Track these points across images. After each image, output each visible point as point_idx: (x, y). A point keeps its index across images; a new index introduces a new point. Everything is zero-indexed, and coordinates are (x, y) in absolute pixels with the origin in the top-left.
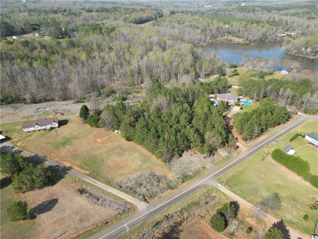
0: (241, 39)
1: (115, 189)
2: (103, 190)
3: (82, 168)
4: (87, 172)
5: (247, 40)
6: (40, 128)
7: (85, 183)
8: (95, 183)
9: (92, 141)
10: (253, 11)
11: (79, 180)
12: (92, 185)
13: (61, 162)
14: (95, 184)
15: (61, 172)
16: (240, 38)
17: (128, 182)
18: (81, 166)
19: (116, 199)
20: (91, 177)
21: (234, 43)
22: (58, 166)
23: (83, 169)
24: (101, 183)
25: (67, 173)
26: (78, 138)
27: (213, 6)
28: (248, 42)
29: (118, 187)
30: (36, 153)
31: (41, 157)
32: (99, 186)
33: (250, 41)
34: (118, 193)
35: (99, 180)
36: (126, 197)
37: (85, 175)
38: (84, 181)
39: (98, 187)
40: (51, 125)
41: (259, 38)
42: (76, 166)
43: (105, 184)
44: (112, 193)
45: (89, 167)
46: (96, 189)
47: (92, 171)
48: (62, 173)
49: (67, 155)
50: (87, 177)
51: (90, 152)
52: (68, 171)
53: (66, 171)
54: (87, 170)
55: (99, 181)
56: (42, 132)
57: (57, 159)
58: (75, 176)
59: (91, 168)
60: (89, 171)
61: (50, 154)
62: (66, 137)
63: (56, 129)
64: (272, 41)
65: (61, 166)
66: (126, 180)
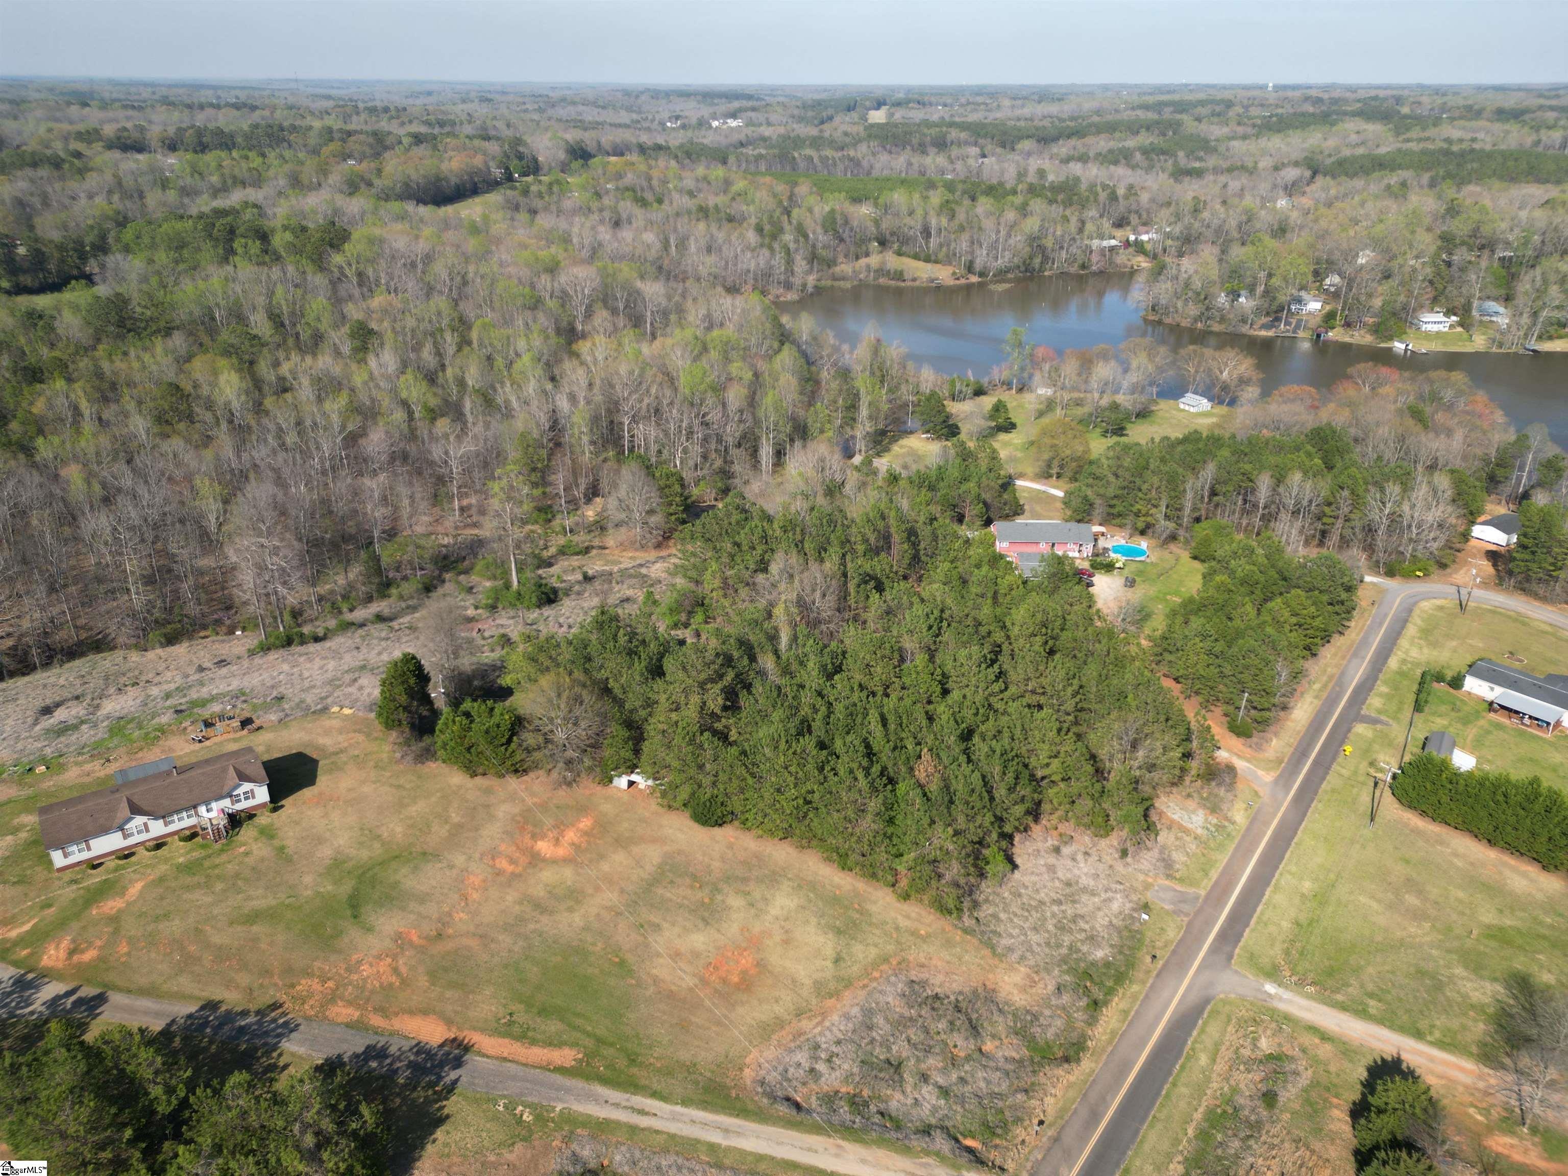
0: (939, 266)
1: (774, 1124)
2: (713, 1148)
3: (524, 1036)
4: (566, 1056)
5: (970, 268)
6: (158, 828)
7: (584, 1125)
8: (642, 1112)
9: (512, 861)
10: (941, 144)
11: (541, 1118)
12: (633, 1130)
13: (376, 1021)
14: (644, 1122)
15: (412, 1085)
16: (936, 262)
17: (821, 1067)
18: (510, 1023)
20: (604, 1081)
21: (917, 283)
22: (375, 1052)
23: (534, 1042)
24: (679, 1108)
25: (451, 1088)
26: (425, 854)
27: (750, 123)
28: (974, 279)
29: (783, 1109)
30: (197, 993)
31: (245, 1013)
32: (673, 1128)
33: (981, 275)
34: (809, 1150)
35: (656, 1086)
37: (558, 1078)
38: (570, 1120)
39: (672, 1137)
40: (226, 803)
41: (1016, 260)
42: (483, 1031)
43: (705, 1109)
44: (773, 1158)
45: (562, 1020)
46: (666, 1151)
47: (590, 1043)
48: (420, 1095)
49: (404, 970)
50: (578, 1084)
51: (532, 926)
52: (453, 1075)
53: (440, 1078)
54: (560, 1045)
55: (655, 1095)
56: (180, 852)
57: (350, 1011)
58: (504, 1097)
59: (577, 1028)
60: (574, 1045)
61: (293, 986)
62: (349, 865)
63: (264, 819)
64: (1074, 269)
65: (393, 1050)
66: (802, 1057)
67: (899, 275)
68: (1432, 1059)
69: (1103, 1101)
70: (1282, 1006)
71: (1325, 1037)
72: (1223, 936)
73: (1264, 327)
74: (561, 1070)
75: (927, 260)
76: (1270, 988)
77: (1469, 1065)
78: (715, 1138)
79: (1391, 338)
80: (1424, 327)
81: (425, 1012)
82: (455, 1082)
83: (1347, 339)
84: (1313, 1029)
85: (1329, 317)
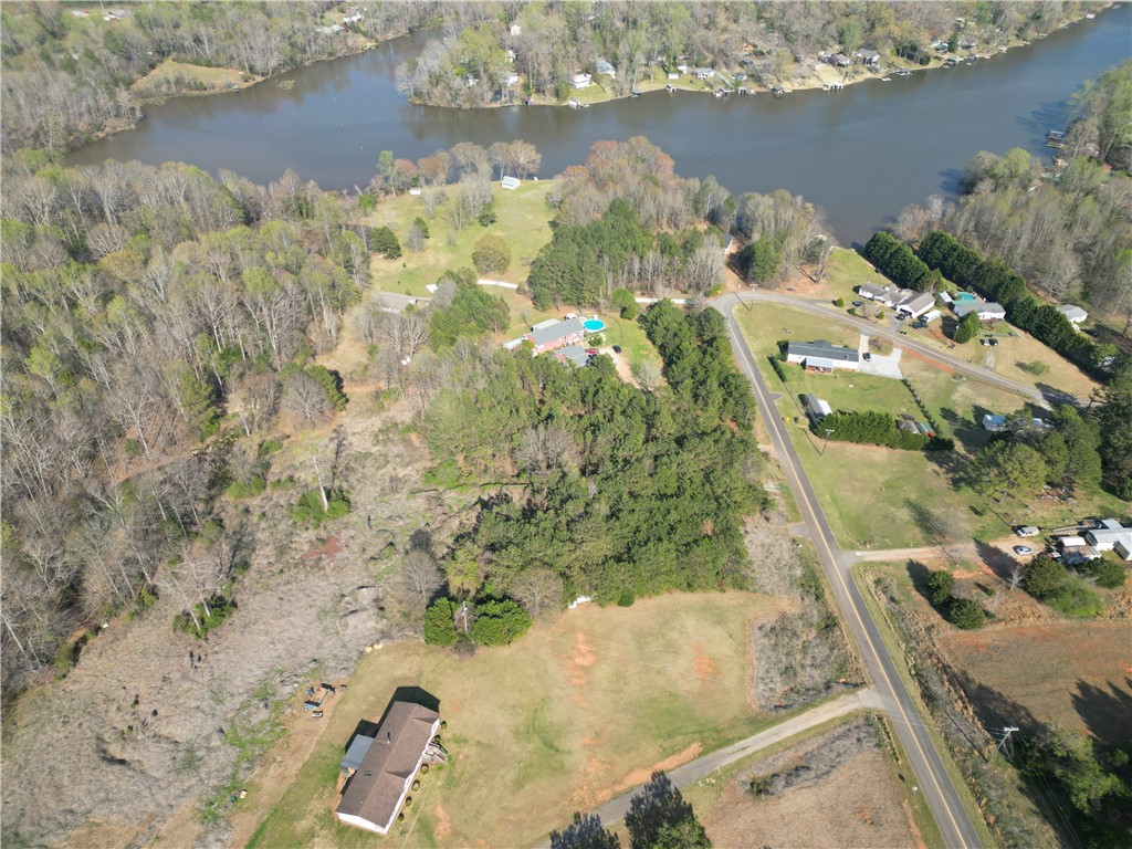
1: (787, 719)
2: (779, 743)
3: (674, 752)
4: (695, 748)
5: (252, 69)
7: (732, 769)
8: (744, 749)
9: (579, 678)
11: (718, 778)
12: (749, 757)
13: (619, 788)
14: (748, 752)
15: (665, 803)
16: (218, 66)
17: (771, 685)
18: (664, 750)
19: (822, 734)
20: (720, 747)
21: (217, 90)
22: (637, 802)
23: (680, 751)
24: (752, 738)
25: (678, 793)
26: (543, 700)
28: (259, 79)
29: (783, 712)
31: (571, 827)
32: (760, 746)
33: (263, 75)
34: (806, 721)
35: (737, 735)
36: (826, 712)
37: (704, 758)
38: (726, 770)
39: (763, 749)
41: (283, 57)
42: (659, 761)
43: (761, 731)
44: (800, 733)
45: (679, 734)
46: (766, 758)
47: (696, 736)
48: (671, 804)
49: (603, 759)
50: (711, 756)
51: (622, 702)
52: (672, 787)
53: (670, 792)
54: (689, 744)
55: (740, 739)
57: (605, 792)
58: (697, 780)
59: (686, 734)
60: (694, 740)
61: (572, 800)
62: (522, 729)
63: (446, 735)
65: (641, 796)
66: (761, 687)
67: (198, 85)
68: (920, 554)
69: (862, 636)
70: (868, 559)
71: (887, 564)
72: (828, 540)
73: (493, 101)
74: (700, 755)
75: (209, 65)
76: (858, 554)
78: (775, 740)
79: (565, 99)
81: (631, 770)
82: (676, 789)
83: (543, 103)
84: (882, 563)
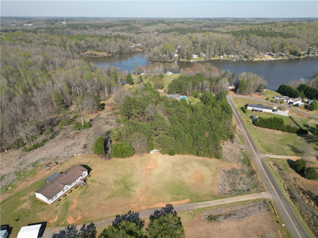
0: (103, 53)
1: (229, 198)
2: (224, 205)
3: (178, 200)
4: (187, 200)
5: (110, 53)
6: (69, 187)
7: (202, 210)
8: (208, 204)
9: (147, 171)
11: (194, 211)
12: (210, 207)
13: (151, 207)
14: (210, 205)
16: (101, 52)
17: (224, 187)
18: (174, 198)
19: (244, 204)
20: (198, 202)
21: (100, 56)
22: (157, 212)
23: (180, 200)
24: (213, 201)
26: (130, 175)
27: (34, 25)
28: (111, 55)
31: (126, 215)
32: (215, 204)
33: (112, 54)
34: (237, 199)
35: (206, 199)
36: (246, 197)
37: (190, 204)
38: (198, 209)
39: (216, 206)
40: (81, 177)
41: (118, 50)
42: (171, 201)
43: (216, 200)
44: (234, 202)
45: (182, 195)
46: (217, 209)
47: (189, 197)
49: (147, 196)
50: (193, 204)
51: (161, 181)
52: (174, 211)
54: (185, 199)
55: (207, 201)
57: (145, 207)
58: (185, 210)
59: (185, 195)
60: (187, 198)
61: (129, 207)
62: (118, 181)
63: (89, 179)
64: (129, 52)
65: (159, 210)
66: (220, 187)
67: (96, 55)
68: (292, 158)
69: (265, 177)
70: (270, 157)
71: (279, 159)
72: (255, 150)
73: (169, 59)
74: (188, 203)
75: (99, 51)
76: (267, 155)
77: (296, 157)
78: (223, 203)
79: (190, 60)
80: (194, 57)
81: (158, 202)
82: (175, 211)
83: (183, 60)
84: (276, 159)
85: (179, 57)
